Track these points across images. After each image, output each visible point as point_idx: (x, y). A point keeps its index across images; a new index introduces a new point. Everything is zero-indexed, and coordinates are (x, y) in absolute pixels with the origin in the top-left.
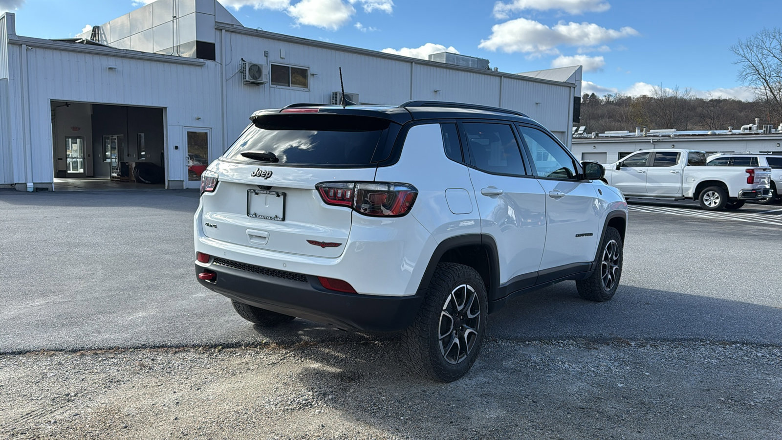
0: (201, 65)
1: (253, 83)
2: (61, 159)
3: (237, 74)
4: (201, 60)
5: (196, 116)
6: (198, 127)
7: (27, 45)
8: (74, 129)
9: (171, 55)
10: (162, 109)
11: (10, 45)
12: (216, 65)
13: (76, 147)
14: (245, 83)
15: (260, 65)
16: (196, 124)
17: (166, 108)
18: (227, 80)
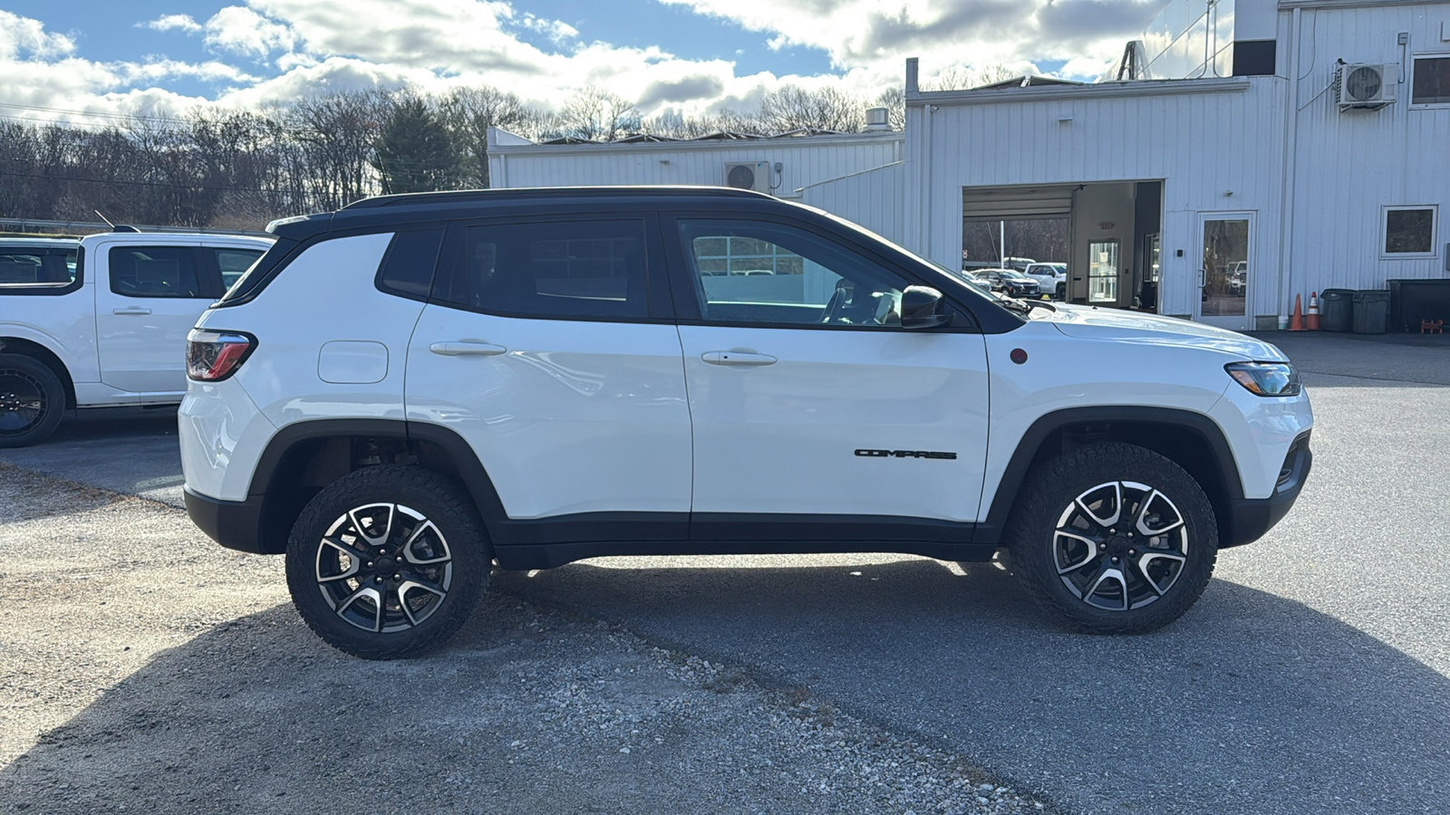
0: (1242, 89)
1: (1356, 107)
2: (1080, 279)
3: (1325, 94)
4: (1243, 78)
5: (1226, 190)
6: (1226, 212)
7: (931, 105)
8: (1104, 226)
9: (1198, 79)
10: (1160, 182)
11: (910, 109)
12: (1276, 83)
13: (1104, 257)
14: (1342, 110)
15: (1378, 66)
16: (1225, 204)
17: (1164, 180)
18: (1298, 110)
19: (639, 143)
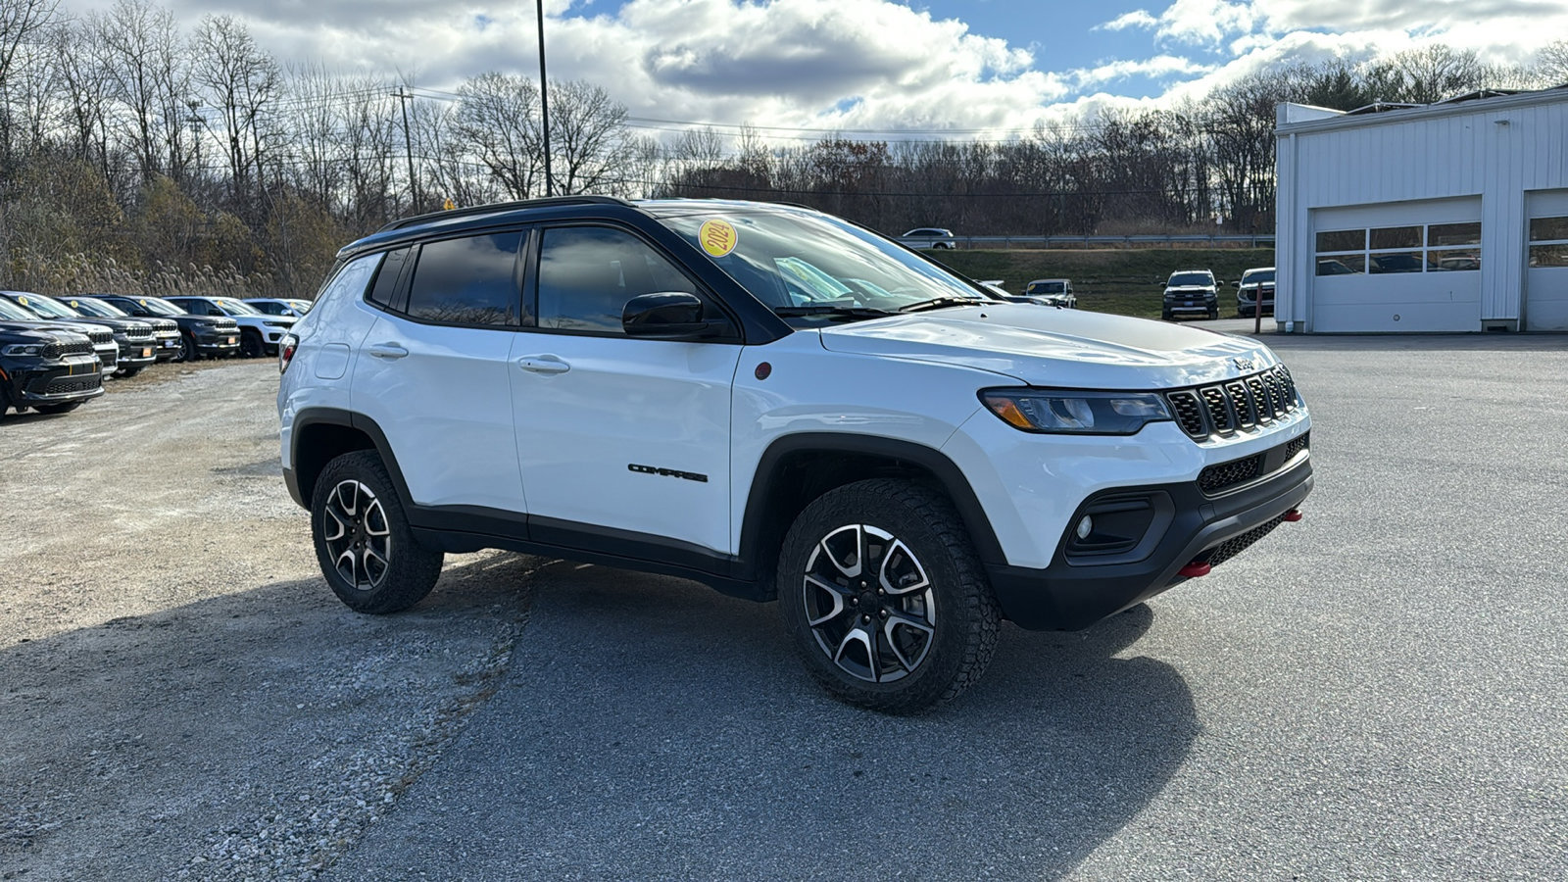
19: (1465, 102)
